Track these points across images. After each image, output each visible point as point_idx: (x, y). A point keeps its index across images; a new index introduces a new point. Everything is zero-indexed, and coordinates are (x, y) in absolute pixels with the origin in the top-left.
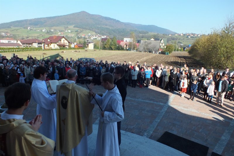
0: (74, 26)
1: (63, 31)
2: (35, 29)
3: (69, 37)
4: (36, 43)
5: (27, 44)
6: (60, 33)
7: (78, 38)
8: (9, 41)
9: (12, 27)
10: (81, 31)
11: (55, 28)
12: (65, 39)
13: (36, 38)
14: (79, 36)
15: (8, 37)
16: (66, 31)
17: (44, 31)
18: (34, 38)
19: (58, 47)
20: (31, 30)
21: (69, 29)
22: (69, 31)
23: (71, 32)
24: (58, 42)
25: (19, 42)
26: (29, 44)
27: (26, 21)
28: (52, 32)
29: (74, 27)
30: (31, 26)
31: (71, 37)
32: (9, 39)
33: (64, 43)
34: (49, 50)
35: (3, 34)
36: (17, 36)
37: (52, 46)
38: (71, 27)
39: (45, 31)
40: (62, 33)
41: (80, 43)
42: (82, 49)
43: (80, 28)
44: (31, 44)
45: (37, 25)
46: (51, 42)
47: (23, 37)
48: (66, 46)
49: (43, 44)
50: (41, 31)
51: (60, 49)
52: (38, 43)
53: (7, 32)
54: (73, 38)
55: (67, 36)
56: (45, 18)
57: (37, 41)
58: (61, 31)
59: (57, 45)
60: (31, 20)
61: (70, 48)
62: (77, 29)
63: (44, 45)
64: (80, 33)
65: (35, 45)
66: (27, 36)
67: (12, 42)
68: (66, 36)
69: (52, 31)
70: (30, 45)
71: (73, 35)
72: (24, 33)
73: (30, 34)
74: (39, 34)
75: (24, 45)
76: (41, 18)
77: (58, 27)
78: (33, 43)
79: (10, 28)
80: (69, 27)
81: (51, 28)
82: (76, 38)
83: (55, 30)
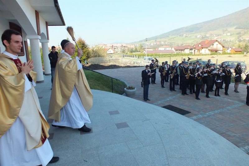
0: (235, 27)
1: (220, 35)
2: (190, 35)
3: (227, 41)
4: (188, 49)
5: (179, 50)
6: (217, 38)
7: (240, 41)
8: (166, 48)
9: (170, 36)
10: (245, 33)
11: (211, 32)
12: (219, 42)
13: (190, 44)
14: (242, 39)
15: (166, 45)
16: (225, 34)
17: (198, 36)
18: (188, 44)
19: (209, 52)
20: (186, 37)
21: (229, 32)
22: (229, 34)
23: (231, 35)
24: (209, 46)
25: (173, 49)
26: (182, 50)
27: (182, 28)
28: (207, 37)
29: (235, 29)
30: (187, 33)
31: (230, 41)
32: (165, 46)
33: (217, 47)
34: (198, 55)
35: (163, 43)
36: (173, 44)
37: (203, 51)
38: (232, 29)
39: (200, 37)
40: (219, 37)
41: (239, 47)
42: (240, 53)
43: (244, 29)
44: (183, 50)
45: (192, 31)
46: (202, 47)
47: (178, 44)
48: (219, 51)
49: (193, 50)
50: (196, 37)
51: (211, 55)
52: (190, 49)
53: (166, 41)
54: (232, 42)
55: (225, 40)
56: (201, 23)
57: (189, 47)
58: (218, 35)
59: (209, 50)
60: (187, 28)
61: (224, 53)
62: (239, 30)
63: (195, 51)
64: (243, 35)
65: (187, 51)
66: (182, 43)
67: (168, 49)
68: (223, 40)
69: (208, 35)
70: (182, 52)
71: (233, 39)
72: (179, 41)
73: (184, 41)
74: (193, 41)
75: (177, 52)
76: (197, 24)
77: (215, 31)
78: (185, 49)
79: (169, 37)
80: (228, 29)
81: (206, 33)
82: (237, 41)
83: (211, 35)
